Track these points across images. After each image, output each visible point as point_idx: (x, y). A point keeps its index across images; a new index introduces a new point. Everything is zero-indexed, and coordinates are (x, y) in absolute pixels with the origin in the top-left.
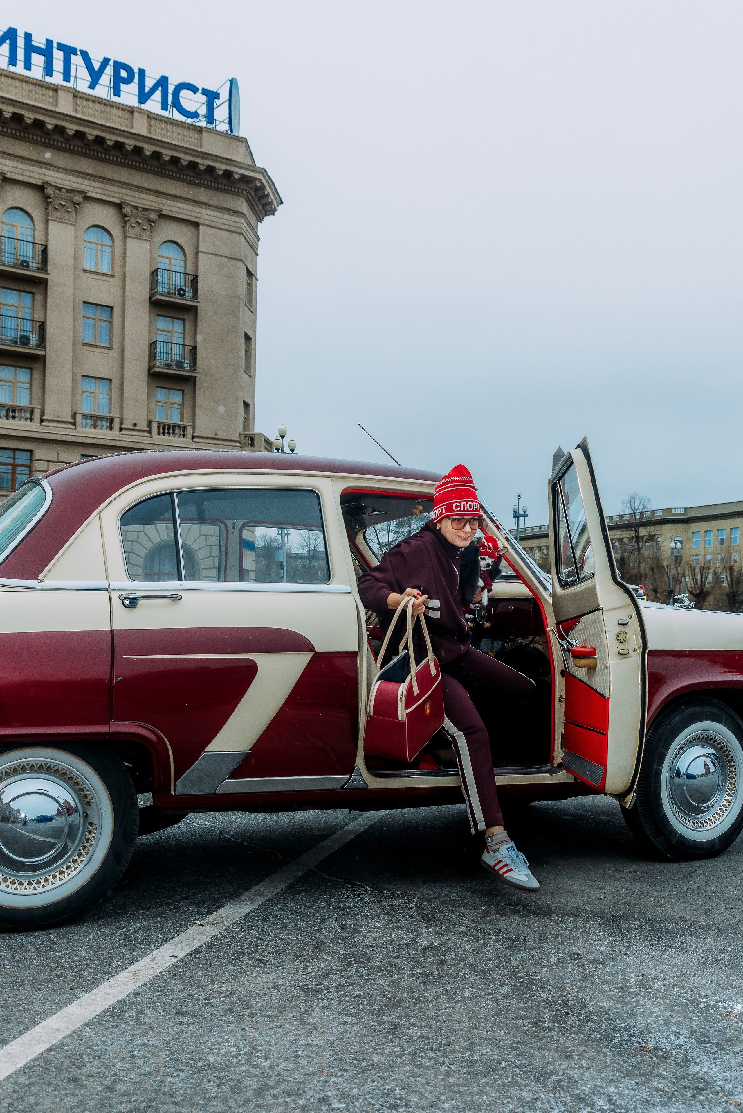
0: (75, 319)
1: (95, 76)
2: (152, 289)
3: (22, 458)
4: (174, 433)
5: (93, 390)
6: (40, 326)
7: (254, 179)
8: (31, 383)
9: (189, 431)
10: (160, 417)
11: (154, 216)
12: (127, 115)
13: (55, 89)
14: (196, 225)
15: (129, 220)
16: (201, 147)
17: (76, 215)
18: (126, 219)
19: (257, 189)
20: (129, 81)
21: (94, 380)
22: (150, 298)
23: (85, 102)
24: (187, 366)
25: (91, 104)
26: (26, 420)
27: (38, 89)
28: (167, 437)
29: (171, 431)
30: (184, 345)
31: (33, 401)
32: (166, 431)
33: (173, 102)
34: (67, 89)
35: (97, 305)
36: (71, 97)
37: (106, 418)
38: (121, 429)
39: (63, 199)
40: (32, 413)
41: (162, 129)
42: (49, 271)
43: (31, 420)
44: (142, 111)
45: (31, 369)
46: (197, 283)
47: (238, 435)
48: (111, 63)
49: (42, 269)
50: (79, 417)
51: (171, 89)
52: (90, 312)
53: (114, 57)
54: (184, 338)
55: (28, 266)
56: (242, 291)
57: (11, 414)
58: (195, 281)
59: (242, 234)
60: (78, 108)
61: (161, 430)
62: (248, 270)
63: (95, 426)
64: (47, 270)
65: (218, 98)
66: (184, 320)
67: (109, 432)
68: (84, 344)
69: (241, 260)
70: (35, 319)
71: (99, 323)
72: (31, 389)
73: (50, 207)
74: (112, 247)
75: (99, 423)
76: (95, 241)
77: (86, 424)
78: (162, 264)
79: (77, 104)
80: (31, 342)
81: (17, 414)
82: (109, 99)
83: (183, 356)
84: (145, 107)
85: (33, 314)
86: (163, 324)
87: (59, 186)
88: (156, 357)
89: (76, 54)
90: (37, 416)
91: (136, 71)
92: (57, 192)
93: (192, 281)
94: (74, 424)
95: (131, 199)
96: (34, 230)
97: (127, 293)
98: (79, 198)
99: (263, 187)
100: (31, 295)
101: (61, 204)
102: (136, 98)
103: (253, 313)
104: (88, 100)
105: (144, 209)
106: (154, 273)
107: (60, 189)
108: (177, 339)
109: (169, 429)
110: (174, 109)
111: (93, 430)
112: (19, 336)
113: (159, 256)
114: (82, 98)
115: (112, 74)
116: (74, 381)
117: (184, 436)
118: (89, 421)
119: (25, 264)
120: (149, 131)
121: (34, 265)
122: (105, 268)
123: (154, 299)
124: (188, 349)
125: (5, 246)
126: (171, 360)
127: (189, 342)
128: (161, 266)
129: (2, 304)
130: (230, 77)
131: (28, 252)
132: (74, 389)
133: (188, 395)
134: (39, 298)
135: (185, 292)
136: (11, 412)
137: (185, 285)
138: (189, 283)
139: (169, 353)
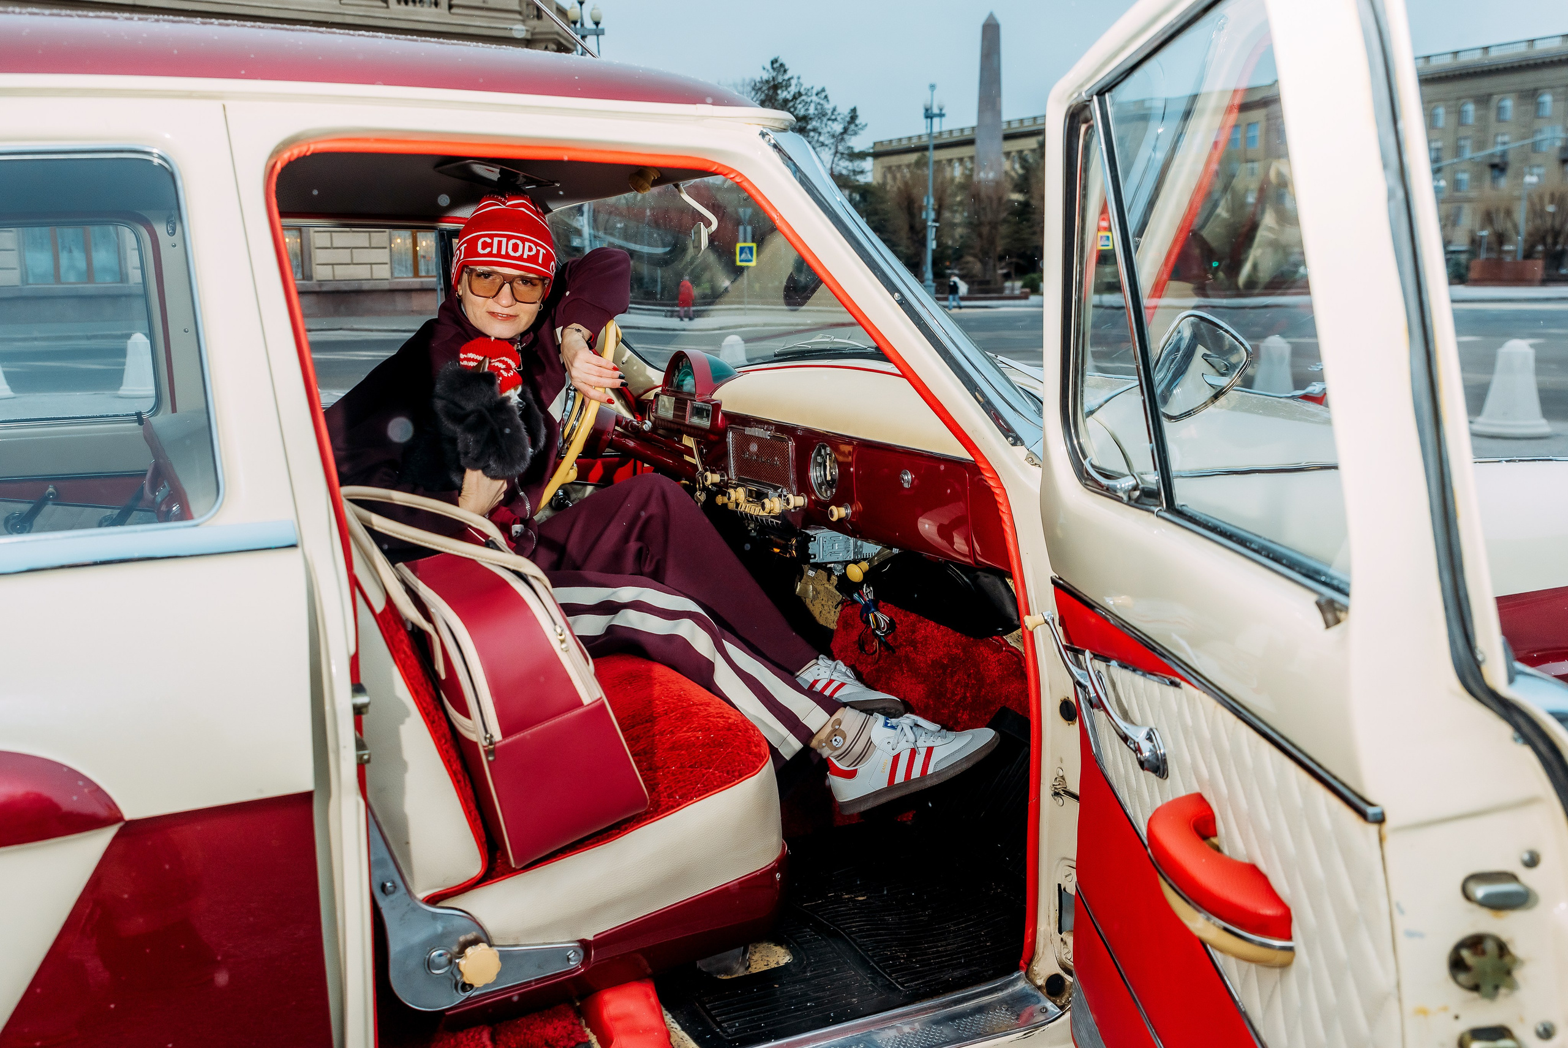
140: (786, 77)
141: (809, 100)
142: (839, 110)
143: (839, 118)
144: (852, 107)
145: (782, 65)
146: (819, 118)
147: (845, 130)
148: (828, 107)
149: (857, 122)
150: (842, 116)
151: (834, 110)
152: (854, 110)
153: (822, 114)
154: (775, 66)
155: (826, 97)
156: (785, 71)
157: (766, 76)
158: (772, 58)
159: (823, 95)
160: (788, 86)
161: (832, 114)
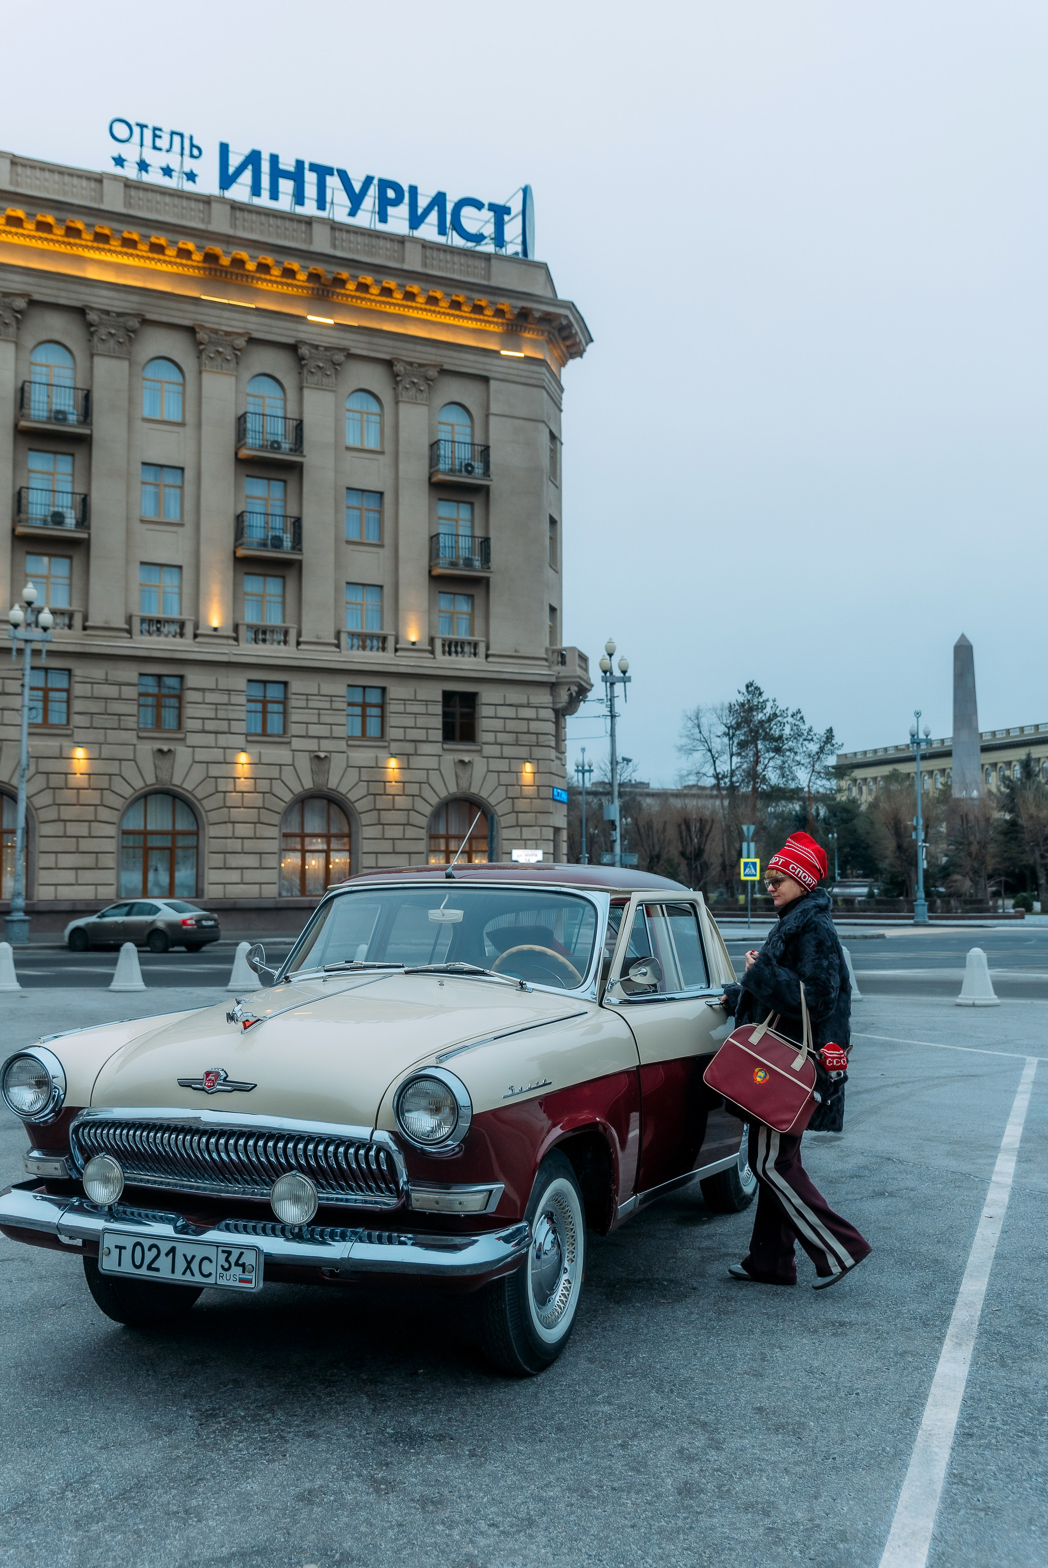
0: (337, 511)
1: (356, 201)
2: (431, 467)
3: (274, 692)
4: (462, 652)
5: (359, 600)
6: (294, 523)
7: (559, 316)
8: (284, 596)
9: (482, 649)
10: (444, 632)
11: (432, 373)
12: (396, 246)
13: (308, 221)
14: (485, 380)
15: (401, 380)
16: (489, 279)
17: (336, 378)
18: (399, 379)
19: (561, 329)
20: (397, 202)
21: (361, 587)
22: (430, 478)
23: (345, 235)
24: (477, 564)
25: (352, 237)
26: (279, 643)
27: (288, 224)
28: (453, 657)
29: (459, 649)
30: (473, 537)
31: (287, 619)
32: (453, 649)
33: (452, 223)
34: (322, 221)
35: (363, 491)
36: (327, 230)
37: (377, 637)
38: (396, 650)
39: (320, 359)
40: (286, 633)
41: (440, 261)
42: (305, 453)
43: (285, 642)
44: (413, 240)
45: (283, 577)
46: (488, 455)
47: (543, 650)
48: (376, 182)
49: (296, 451)
50: (344, 638)
51: (449, 207)
52: (354, 501)
53: (378, 174)
54: (472, 527)
55: (279, 448)
56: (546, 461)
57: (261, 637)
58: (485, 453)
59: (544, 387)
60: (337, 242)
61: (447, 649)
62: (551, 433)
63: (364, 648)
64: (302, 452)
65: (509, 213)
66: (472, 504)
67: (381, 654)
68: (348, 542)
69: (543, 422)
70: (288, 514)
71: (366, 514)
72: (284, 603)
73: (305, 371)
75: (368, 642)
76: (358, 408)
77: (352, 647)
78: (443, 434)
79: (335, 238)
80: (285, 544)
81: (268, 637)
82: (372, 227)
83: (472, 550)
84: (417, 233)
85: (285, 507)
86: (446, 510)
87: (316, 343)
88: (438, 555)
89: (332, 174)
90: (292, 638)
91: (406, 188)
92: (314, 351)
93: (482, 452)
94: (338, 646)
95: (404, 352)
96: (285, 400)
97: (401, 474)
98: (340, 357)
99: (570, 325)
100: (281, 484)
101: (318, 366)
102: (407, 223)
103: (558, 487)
104: (348, 231)
105: (421, 365)
106: (434, 446)
107: (316, 347)
108: (464, 530)
109: (456, 646)
110: (454, 233)
111: (361, 652)
112: (270, 537)
113: (439, 423)
114: (341, 230)
115: (377, 195)
116: (337, 590)
117: (475, 654)
118: (355, 641)
119: (276, 446)
120: (425, 265)
121: (286, 446)
122: (372, 443)
123: (434, 479)
124: (477, 541)
125: (251, 423)
126: (458, 557)
127: (479, 532)
128: (442, 436)
129: (247, 497)
130: (523, 186)
131: (277, 429)
132: (336, 600)
133: (479, 601)
134: (292, 485)
135: (473, 467)
136: (261, 634)
137: (473, 458)
138: (477, 456)
139: (455, 547)
140: (761, 700)
141: (785, 720)
142: (815, 730)
143: (815, 739)
144: (828, 728)
145: (757, 688)
146: (795, 738)
147: (822, 749)
148: (804, 728)
149: (834, 742)
150: (818, 736)
151: (810, 730)
152: (830, 731)
153: (797, 735)
154: (750, 689)
155: (802, 718)
156: (760, 694)
157: (741, 699)
158: (747, 682)
159: (799, 716)
160: (763, 708)
161: (808, 734)
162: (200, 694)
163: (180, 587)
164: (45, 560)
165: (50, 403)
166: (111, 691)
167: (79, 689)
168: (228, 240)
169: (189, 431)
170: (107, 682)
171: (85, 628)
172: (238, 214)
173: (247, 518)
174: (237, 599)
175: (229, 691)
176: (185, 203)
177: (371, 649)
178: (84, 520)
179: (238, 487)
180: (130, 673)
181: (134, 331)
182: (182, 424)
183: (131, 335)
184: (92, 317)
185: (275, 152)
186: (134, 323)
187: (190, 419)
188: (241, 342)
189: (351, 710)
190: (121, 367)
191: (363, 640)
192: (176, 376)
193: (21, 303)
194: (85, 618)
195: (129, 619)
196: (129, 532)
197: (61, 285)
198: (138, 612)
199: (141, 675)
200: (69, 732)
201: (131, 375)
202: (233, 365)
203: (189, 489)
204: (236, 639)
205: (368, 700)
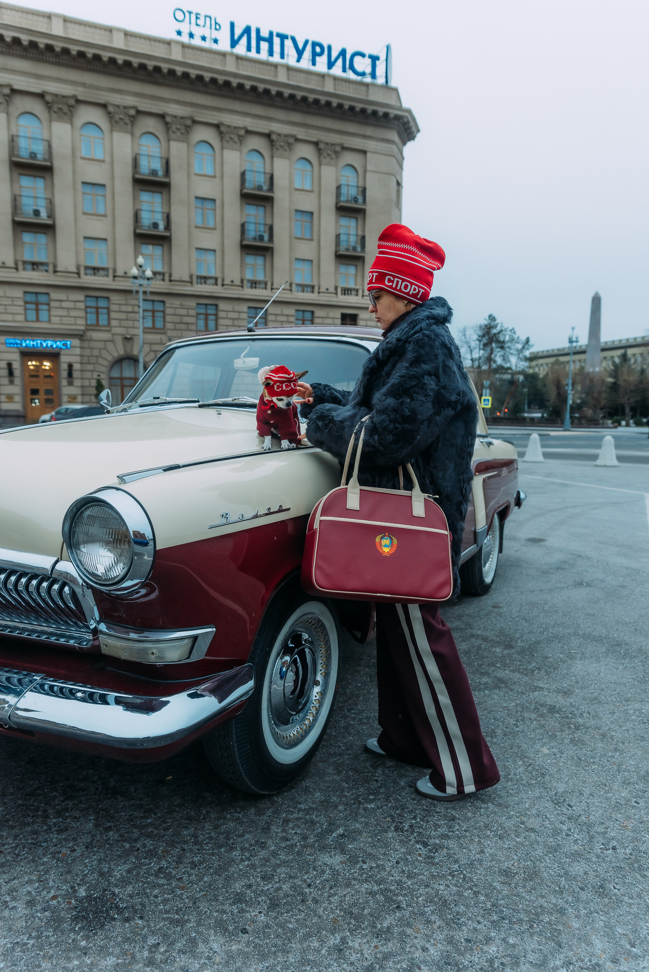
0: (290, 222)
2: (337, 199)
4: (351, 294)
5: (301, 268)
6: (269, 228)
7: (403, 117)
8: (265, 266)
9: (360, 292)
10: (343, 284)
11: (338, 149)
12: (321, 79)
13: (275, 66)
14: (364, 152)
15: (323, 152)
16: (367, 97)
17: (290, 152)
18: (321, 152)
19: (404, 124)
21: (301, 262)
22: (336, 204)
23: (294, 73)
24: (359, 249)
25: (298, 74)
26: (263, 289)
27: (265, 67)
28: (347, 297)
29: (349, 292)
30: (357, 235)
31: (266, 277)
32: (346, 292)
34: (283, 65)
35: (303, 212)
36: (285, 70)
37: (310, 286)
38: (319, 293)
39: (282, 142)
40: (266, 284)
41: (343, 87)
43: (266, 288)
44: (329, 75)
45: (264, 256)
46: (365, 192)
49: (270, 190)
50: (294, 286)
52: (299, 217)
53: (312, 38)
54: (357, 231)
55: (262, 189)
56: (394, 196)
57: (254, 285)
58: (364, 190)
59: (394, 157)
60: (290, 77)
61: (343, 292)
62: (397, 181)
63: (303, 291)
64: (273, 191)
66: (357, 219)
67: (311, 294)
68: (296, 238)
69: (393, 175)
70: (267, 224)
71: (304, 224)
72: (265, 269)
73: (274, 148)
74: (312, 172)
75: (305, 289)
76: (301, 168)
77: (298, 290)
78: (343, 181)
79: (289, 75)
80: (265, 238)
81: (257, 286)
82: (308, 68)
83: (356, 242)
85: (265, 220)
86: (344, 222)
87: (280, 133)
88: (339, 244)
92: (278, 137)
93: (362, 191)
94: (291, 290)
95: (323, 138)
96: (265, 163)
97: (322, 203)
98: (291, 140)
99: (408, 122)
100: (263, 208)
101: (281, 145)
103: (399, 209)
104: (296, 71)
105: (333, 145)
106: (339, 188)
107: (280, 135)
108: (353, 231)
111: (302, 294)
112: (258, 235)
113: (341, 176)
114: (292, 70)
116: (290, 262)
117: (356, 295)
118: (299, 288)
119: (260, 188)
120: (335, 89)
121: (265, 188)
122: (308, 187)
123: (338, 205)
124: (359, 238)
125: (248, 176)
126: (349, 246)
127: (360, 233)
128: (342, 182)
129: (247, 215)
130: (386, 44)
131: (261, 180)
132: (290, 268)
133: (360, 268)
134: (268, 209)
135: (357, 199)
136: (254, 284)
137: (358, 194)
138: (360, 193)
139: (348, 241)
140: (495, 324)
141: (506, 333)
142: (520, 338)
145: (493, 317)
147: (523, 347)
148: (515, 337)
149: (529, 344)
150: (522, 341)
152: (528, 338)
153: (512, 340)
154: (490, 318)
155: (514, 332)
156: (495, 320)
157: (486, 322)
158: (489, 314)
161: (517, 340)
162: (225, 313)
163: (215, 261)
164: (151, 247)
165: (149, 166)
166: (184, 312)
167: (168, 311)
168: (235, 75)
169: (217, 180)
170: (182, 307)
171: (170, 281)
172: (240, 62)
173: (246, 225)
174: (243, 266)
175: (239, 312)
176: (212, 56)
177: (307, 292)
178: (168, 227)
179: (242, 209)
180: (192, 303)
181: (189, 127)
182: (214, 177)
183: (188, 129)
184: (168, 119)
185: (259, 26)
186: (189, 122)
187: (218, 174)
188: (242, 132)
189: (297, 322)
190: (183, 146)
191: (303, 287)
192: (210, 151)
193: (132, 112)
194: (170, 276)
195: (191, 277)
196: (190, 233)
197: (152, 102)
198: (195, 273)
199: (198, 304)
200: (164, 332)
201: (188, 151)
202: (238, 145)
203: (218, 210)
204: (242, 287)
205: (305, 319)
